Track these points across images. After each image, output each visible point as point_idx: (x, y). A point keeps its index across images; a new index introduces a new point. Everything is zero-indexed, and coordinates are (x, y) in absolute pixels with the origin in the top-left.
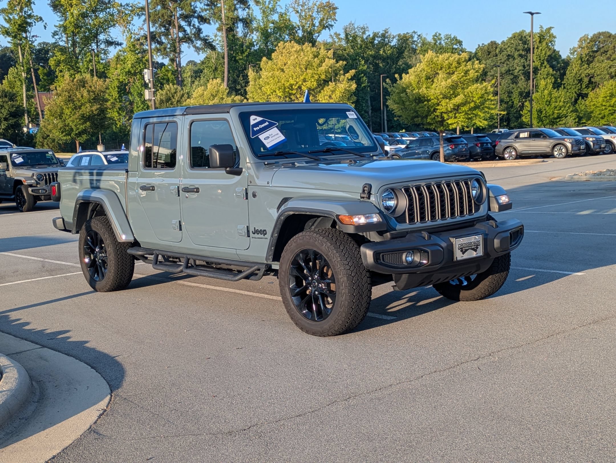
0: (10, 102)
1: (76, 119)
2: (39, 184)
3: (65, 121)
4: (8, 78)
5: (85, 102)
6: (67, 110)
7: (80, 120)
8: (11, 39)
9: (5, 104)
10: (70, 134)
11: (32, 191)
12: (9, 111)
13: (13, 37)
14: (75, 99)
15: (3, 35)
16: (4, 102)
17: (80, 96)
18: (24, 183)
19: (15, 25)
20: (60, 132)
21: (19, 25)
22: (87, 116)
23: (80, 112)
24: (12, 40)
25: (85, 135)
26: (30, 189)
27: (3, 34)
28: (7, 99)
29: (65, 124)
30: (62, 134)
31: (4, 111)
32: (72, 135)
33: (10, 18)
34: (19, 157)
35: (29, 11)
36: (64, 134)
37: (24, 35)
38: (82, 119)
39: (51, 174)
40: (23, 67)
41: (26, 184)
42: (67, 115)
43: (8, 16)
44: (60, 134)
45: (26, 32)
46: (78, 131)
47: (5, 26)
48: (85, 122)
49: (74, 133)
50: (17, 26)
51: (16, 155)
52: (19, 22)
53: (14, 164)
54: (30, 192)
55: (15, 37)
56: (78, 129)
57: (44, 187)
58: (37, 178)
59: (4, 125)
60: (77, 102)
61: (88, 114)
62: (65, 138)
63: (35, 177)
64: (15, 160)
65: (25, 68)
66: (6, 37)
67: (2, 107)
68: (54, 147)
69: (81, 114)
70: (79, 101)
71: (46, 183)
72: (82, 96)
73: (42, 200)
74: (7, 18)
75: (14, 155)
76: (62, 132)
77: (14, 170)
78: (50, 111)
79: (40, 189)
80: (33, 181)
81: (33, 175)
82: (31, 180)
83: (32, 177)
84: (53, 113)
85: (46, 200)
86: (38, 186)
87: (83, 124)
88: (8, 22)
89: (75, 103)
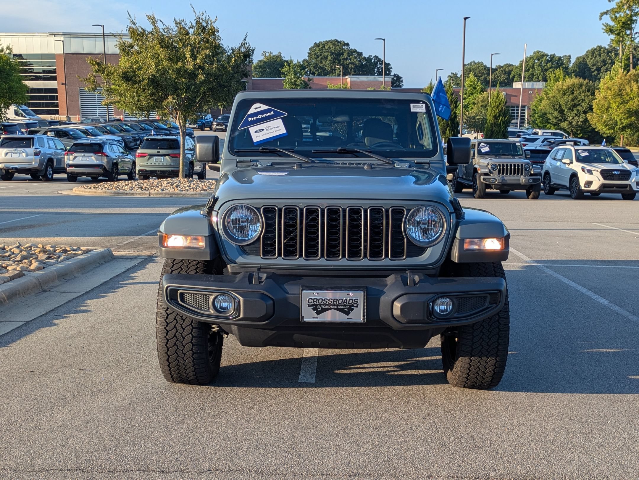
0: (591, 97)
1: (621, 113)
2: (492, 173)
3: (611, 115)
4: (610, 74)
5: (634, 97)
6: (614, 105)
7: (625, 115)
8: (615, 36)
9: (586, 98)
10: (613, 128)
11: (484, 179)
12: (588, 104)
13: (616, 34)
14: (624, 94)
15: (607, 33)
16: (585, 96)
17: (629, 90)
18: (478, 171)
19: (619, 23)
20: (603, 126)
21: (623, 23)
22: (633, 110)
23: (627, 107)
24: (615, 38)
25: (629, 129)
26: (482, 177)
27: (607, 31)
28: (589, 94)
29: (611, 118)
30: (605, 128)
31: (585, 105)
32: (615, 129)
33: (616, 16)
34: (487, 146)
35: (636, 9)
36: (607, 127)
37: (628, 32)
38: (627, 114)
39: (513, 165)
40: (621, 63)
41: (480, 172)
42: (614, 109)
43: (614, 15)
44: (604, 127)
45: (631, 29)
46: (622, 125)
47: (611, 25)
48: (630, 117)
49: (618, 127)
50: (621, 24)
51: (484, 144)
52: (623, 20)
53: (480, 153)
54: (482, 180)
55: (618, 34)
56: (622, 123)
57: (496, 176)
58: (491, 167)
59: (582, 117)
60: (625, 96)
61: (634, 108)
62: (608, 132)
63: (489, 167)
64: (482, 149)
65: (623, 64)
66: (609, 35)
67: (583, 101)
68: (633, 141)
69: (627, 108)
70: (628, 95)
71: (499, 173)
72: (631, 91)
73: (492, 188)
74: (613, 16)
75: (482, 144)
76: (606, 126)
77: (478, 158)
78: (597, 105)
79: (491, 178)
80: (487, 170)
81: (488, 164)
82: (486, 169)
83: (487, 166)
84: (600, 107)
85: (497, 189)
86: (491, 175)
87: (627, 119)
88: (613, 20)
89: (624, 97)
